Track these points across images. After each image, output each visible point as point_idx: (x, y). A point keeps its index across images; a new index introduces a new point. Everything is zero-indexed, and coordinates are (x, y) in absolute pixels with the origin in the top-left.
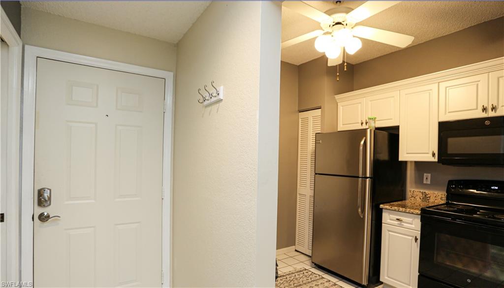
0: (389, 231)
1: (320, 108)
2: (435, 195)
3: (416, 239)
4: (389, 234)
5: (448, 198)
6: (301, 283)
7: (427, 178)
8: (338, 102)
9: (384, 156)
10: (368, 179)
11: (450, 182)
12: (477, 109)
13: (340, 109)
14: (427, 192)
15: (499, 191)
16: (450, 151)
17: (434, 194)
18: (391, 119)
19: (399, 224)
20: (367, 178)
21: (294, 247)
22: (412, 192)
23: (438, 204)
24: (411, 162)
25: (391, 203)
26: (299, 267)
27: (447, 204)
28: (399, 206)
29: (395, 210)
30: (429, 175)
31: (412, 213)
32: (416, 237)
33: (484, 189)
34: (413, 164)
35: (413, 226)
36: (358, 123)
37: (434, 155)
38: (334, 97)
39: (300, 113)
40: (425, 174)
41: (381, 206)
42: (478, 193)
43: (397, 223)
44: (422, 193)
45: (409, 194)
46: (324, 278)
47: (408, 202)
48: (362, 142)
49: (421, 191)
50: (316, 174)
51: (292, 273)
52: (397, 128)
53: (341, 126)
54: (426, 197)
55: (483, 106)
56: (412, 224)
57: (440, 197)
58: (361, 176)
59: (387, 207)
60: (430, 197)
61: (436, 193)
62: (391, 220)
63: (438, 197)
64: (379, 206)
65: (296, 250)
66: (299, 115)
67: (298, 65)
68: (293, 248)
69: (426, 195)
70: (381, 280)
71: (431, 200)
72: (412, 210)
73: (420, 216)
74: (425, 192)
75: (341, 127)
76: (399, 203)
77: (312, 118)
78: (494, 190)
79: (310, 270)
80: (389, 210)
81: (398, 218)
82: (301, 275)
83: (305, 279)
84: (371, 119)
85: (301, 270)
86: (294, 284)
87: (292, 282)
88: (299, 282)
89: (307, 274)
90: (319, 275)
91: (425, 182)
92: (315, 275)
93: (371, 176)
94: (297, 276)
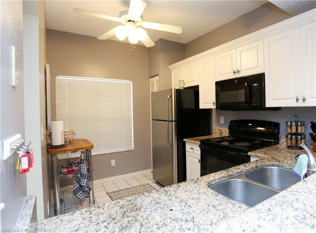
0: (189, 156)
1: (158, 75)
3: (199, 161)
4: (189, 158)
7: (222, 120)
8: (171, 70)
10: (174, 123)
11: (230, 122)
13: (173, 74)
14: (222, 129)
15: (252, 127)
18: (195, 81)
19: (192, 151)
20: (173, 121)
22: (215, 129)
26: (145, 182)
27: (229, 136)
30: (223, 118)
31: (197, 144)
32: (199, 159)
33: (245, 126)
35: (198, 152)
37: (214, 104)
38: (169, 67)
40: (221, 117)
41: (184, 140)
45: (213, 131)
49: (219, 129)
50: (153, 120)
51: (137, 187)
53: (173, 86)
55: (234, 70)
60: (223, 132)
61: (225, 129)
62: (189, 148)
63: (226, 132)
65: (152, 172)
66: (150, 80)
68: (150, 170)
69: (221, 131)
77: (155, 82)
79: (150, 184)
81: (192, 147)
82: (142, 188)
83: (142, 190)
84: (180, 81)
85: (144, 184)
86: (132, 193)
87: (132, 192)
88: (136, 192)
89: (146, 187)
90: (154, 187)
91: (221, 123)
92: (151, 187)
93: (176, 120)
94: (139, 188)
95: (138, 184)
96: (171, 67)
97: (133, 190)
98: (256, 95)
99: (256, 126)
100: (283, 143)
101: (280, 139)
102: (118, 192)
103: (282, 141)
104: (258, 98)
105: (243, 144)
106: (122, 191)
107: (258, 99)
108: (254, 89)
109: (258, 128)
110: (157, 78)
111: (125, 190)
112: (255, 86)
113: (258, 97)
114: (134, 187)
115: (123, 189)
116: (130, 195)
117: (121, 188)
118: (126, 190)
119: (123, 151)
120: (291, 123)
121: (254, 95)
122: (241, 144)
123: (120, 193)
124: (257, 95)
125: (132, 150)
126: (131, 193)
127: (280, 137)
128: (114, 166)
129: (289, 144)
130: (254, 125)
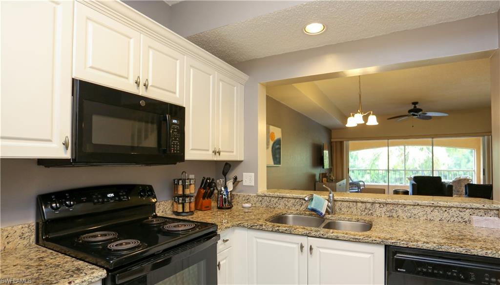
12: (127, 78)
15: (117, 199)
33: (101, 200)
78: (111, 198)
98: (175, 139)
104: (178, 144)
107: (178, 146)
108: (174, 129)
112: (174, 124)
113: (179, 142)
121: (173, 139)
124: (178, 139)
129: (181, 210)
130: (122, 195)
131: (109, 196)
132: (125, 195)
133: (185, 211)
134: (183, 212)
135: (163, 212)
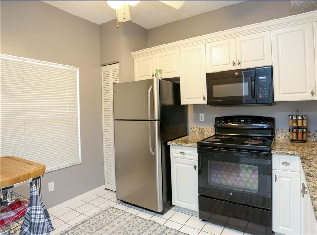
0: (176, 163)
1: (118, 63)
2: (207, 130)
3: (195, 167)
4: (176, 165)
5: (215, 131)
6: (104, 224)
7: (202, 117)
8: (134, 57)
9: (170, 101)
10: (157, 122)
11: (217, 119)
12: (229, 64)
13: (136, 64)
14: (202, 128)
15: (245, 123)
16: (215, 95)
17: (207, 128)
18: (174, 72)
19: (182, 156)
20: (155, 120)
21: (104, 185)
22: (192, 128)
23: (209, 136)
24: (191, 105)
25: (177, 140)
26: (105, 206)
27: (215, 135)
28: (182, 141)
29: (179, 146)
30: (203, 114)
31: (191, 147)
32: (195, 165)
33: (236, 122)
34: (192, 106)
35: (193, 157)
36: (150, 75)
37: (204, 99)
38: (131, 54)
39: (102, 67)
40: (200, 114)
41: (169, 143)
42: (233, 125)
43: (181, 155)
44: (199, 129)
45: (190, 130)
46: (127, 212)
47: (190, 137)
48: (150, 90)
49: (199, 127)
50: (115, 120)
51: (97, 215)
52: (178, 79)
53: (137, 77)
54: (202, 132)
55: (233, 61)
56: (191, 155)
57: (211, 130)
58: (150, 120)
59: (173, 143)
60: (204, 131)
61: (208, 128)
62: (176, 153)
63: (209, 131)
64: (167, 143)
65: (106, 189)
66: (102, 69)
67: (99, 24)
68: (103, 187)
69: (201, 130)
70: (173, 204)
71: (205, 134)
72: (191, 144)
73: (197, 148)
74: (201, 128)
75: (137, 79)
76: (183, 138)
77: (112, 71)
78: (242, 122)
79: (115, 207)
80: (175, 145)
81: (182, 151)
82: (106, 215)
83: (108, 218)
84: (157, 71)
85: (106, 209)
86: (96, 227)
87: (95, 225)
88: (101, 224)
89: (111, 212)
90: (123, 211)
91: (200, 120)
92: (119, 211)
93: (160, 119)
94: (101, 217)
95: (97, 210)
96: (134, 54)
97: (94, 222)
98: (263, 89)
99: (249, 122)
100: (279, 137)
101: (276, 133)
102: (72, 231)
103: (279, 135)
105: (254, 142)
106: (77, 228)
107: (266, 93)
108: (261, 82)
109: (253, 125)
110: (117, 66)
111: (82, 225)
113: (266, 90)
114: (94, 217)
115: (78, 224)
116: (94, 230)
117: (73, 223)
118: (84, 225)
119: (67, 166)
120: (297, 117)
121: (261, 89)
122: (252, 142)
123: (75, 232)
124: (265, 88)
125: (80, 163)
126: (94, 227)
127: (276, 132)
128: (53, 191)
129: (295, 138)
130: (248, 122)
131: (241, 121)
132: (251, 122)
133: (298, 139)
134: (297, 139)
135: (285, 137)
